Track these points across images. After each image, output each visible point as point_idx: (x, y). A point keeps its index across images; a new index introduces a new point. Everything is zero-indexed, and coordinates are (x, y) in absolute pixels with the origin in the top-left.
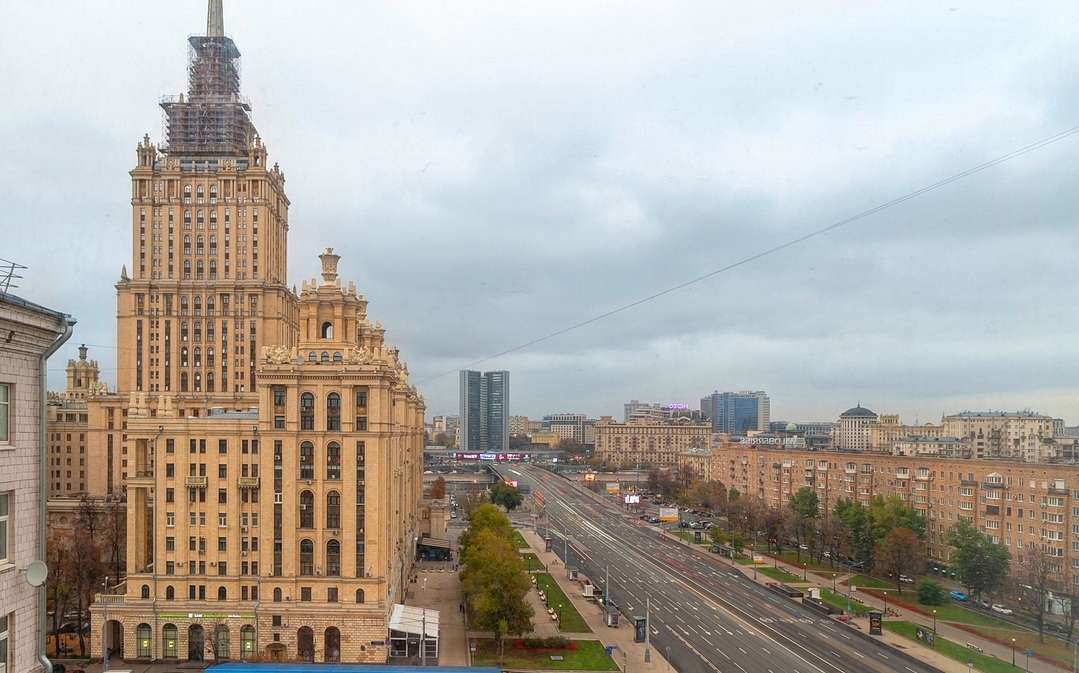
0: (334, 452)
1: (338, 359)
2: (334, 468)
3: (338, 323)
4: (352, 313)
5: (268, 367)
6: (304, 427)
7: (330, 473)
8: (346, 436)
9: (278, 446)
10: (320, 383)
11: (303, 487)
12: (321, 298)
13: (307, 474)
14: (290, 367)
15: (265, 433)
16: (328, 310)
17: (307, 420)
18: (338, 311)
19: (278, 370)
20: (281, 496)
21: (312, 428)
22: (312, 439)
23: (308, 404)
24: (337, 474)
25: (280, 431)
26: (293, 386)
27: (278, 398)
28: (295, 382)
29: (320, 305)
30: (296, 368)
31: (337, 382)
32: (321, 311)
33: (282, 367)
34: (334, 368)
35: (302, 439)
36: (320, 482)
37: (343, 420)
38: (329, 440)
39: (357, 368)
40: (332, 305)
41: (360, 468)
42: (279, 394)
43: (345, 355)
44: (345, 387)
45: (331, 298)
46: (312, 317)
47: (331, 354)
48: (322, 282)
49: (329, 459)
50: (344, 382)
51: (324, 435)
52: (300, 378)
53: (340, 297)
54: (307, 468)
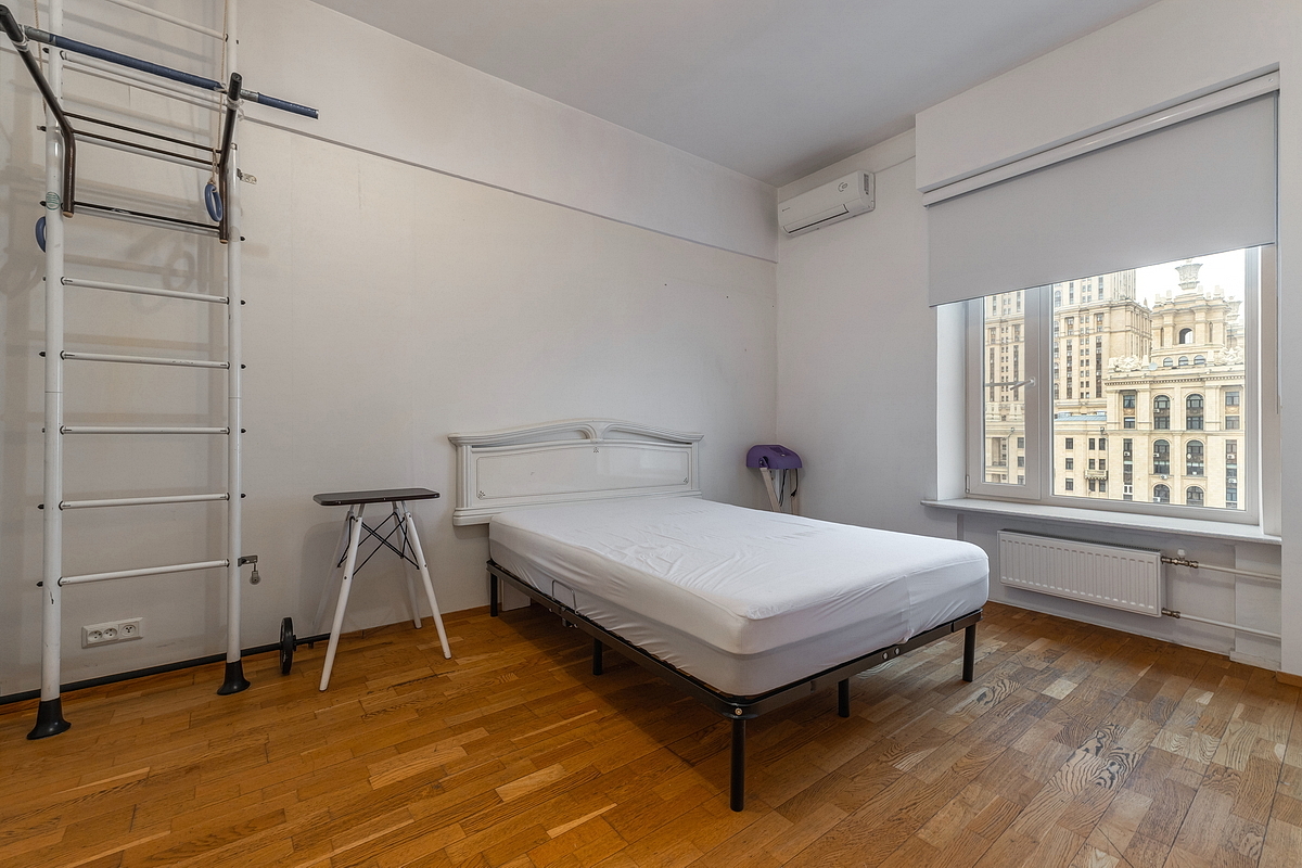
0: (1195, 450)
1: (1200, 361)
2: (1195, 465)
3: (1200, 329)
4: (1218, 316)
5: (1117, 375)
6: (1157, 427)
7: (1190, 471)
8: (1211, 435)
9: (1128, 445)
10: (1177, 386)
11: (1157, 480)
12: (1178, 307)
13: (1160, 469)
14: (1141, 374)
15: (1113, 433)
16: (1188, 318)
17: (1161, 419)
18: (1200, 316)
19: (1128, 377)
20: (1126, 491)
21: (1167, 427)
22: (1168, 438)
23: (1162, 405)
24: (1200, 471)
25: (1130, 431)
26: (1144, 390)
27: (1127, 402)
28: (1147, 386)
29: (1177, 313)
30: (1148, 374)
31: (1199, 384)
32: (1177, 319)
33: (1131, 374)
34: (1195, 371)
35: (1155, 438)
36: (1177, 478)
37: (1206, 419)
38: (1188, 438)
39: (1226, 368)
40: (1192, 311)
41: (1231, 467)
42: (1129, 399)
43: (1210, 357)
44: (1210, 388)
45: (1191, 305)
46: (1167, 326)
47: (1191, 358)
48: (1177, 292)
49: (1189, 456)
50: (1208, 384)
51: (1183, 434)
52: (1151, 383)
53: (1204, 303)
54: (1162, 463)
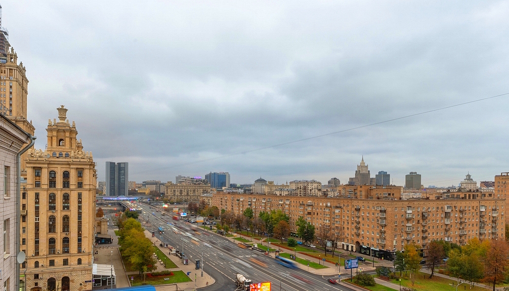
0: (66, 198)
1: (67, 156)
2: (66, 205)
3: (67, 140)
4: (74, 135)
5: (32, 159)
6: (50, 187)
7: (64, 207)
8: (73, 190)
9: (37, 195)
10: (59, 166)
11: (50, 214)
12: (59, 128)
13: (52, 208)
14: (44, 159)
15: (30, 190)
16: (62, 134)
17: (52, 183)
18: (67, 134)
19: (37, 160)
20: (36, 221)
21: (55, 187)
22: (55, 192)
23: (53, 176)
24: (68, 208)
25: (38, 188)
26: (45, 168)
27: (37, 173)
28: (46, 166)
29: (58, 131)
30: (47, 159)
31: (68, 166)
32: (58, 134)
33: (39, 159)
34: (66, 160)
35: (50, 192)
36: (59, 211)
37: (71, 183)
38: (64, 192)
39: (78, 160)
40: (64, 131)
41: (80, 205)
42: (37, 171)
43: (72, 154)
44: (72, 168)
45: (64, 128)
46: (54, 136)
47: (64, 153)
48: (58, 121)
49: (64, 201)
50: (72, 166)
51: (61, 190)
52: (49, 164)
53: (68, 128)
54: (52, 205)
